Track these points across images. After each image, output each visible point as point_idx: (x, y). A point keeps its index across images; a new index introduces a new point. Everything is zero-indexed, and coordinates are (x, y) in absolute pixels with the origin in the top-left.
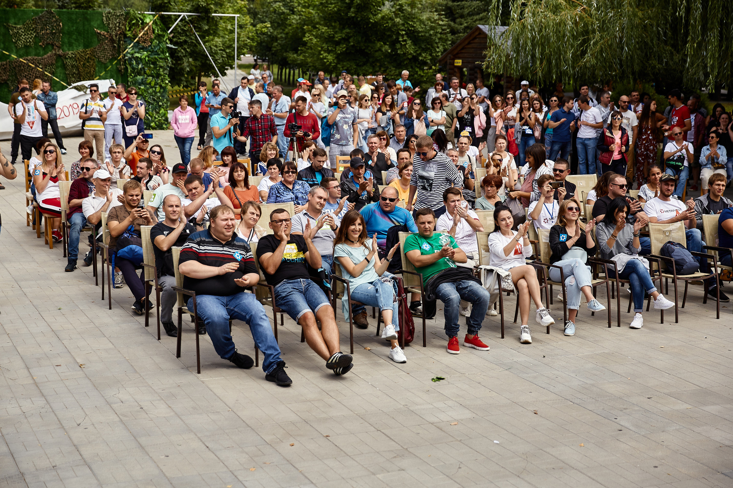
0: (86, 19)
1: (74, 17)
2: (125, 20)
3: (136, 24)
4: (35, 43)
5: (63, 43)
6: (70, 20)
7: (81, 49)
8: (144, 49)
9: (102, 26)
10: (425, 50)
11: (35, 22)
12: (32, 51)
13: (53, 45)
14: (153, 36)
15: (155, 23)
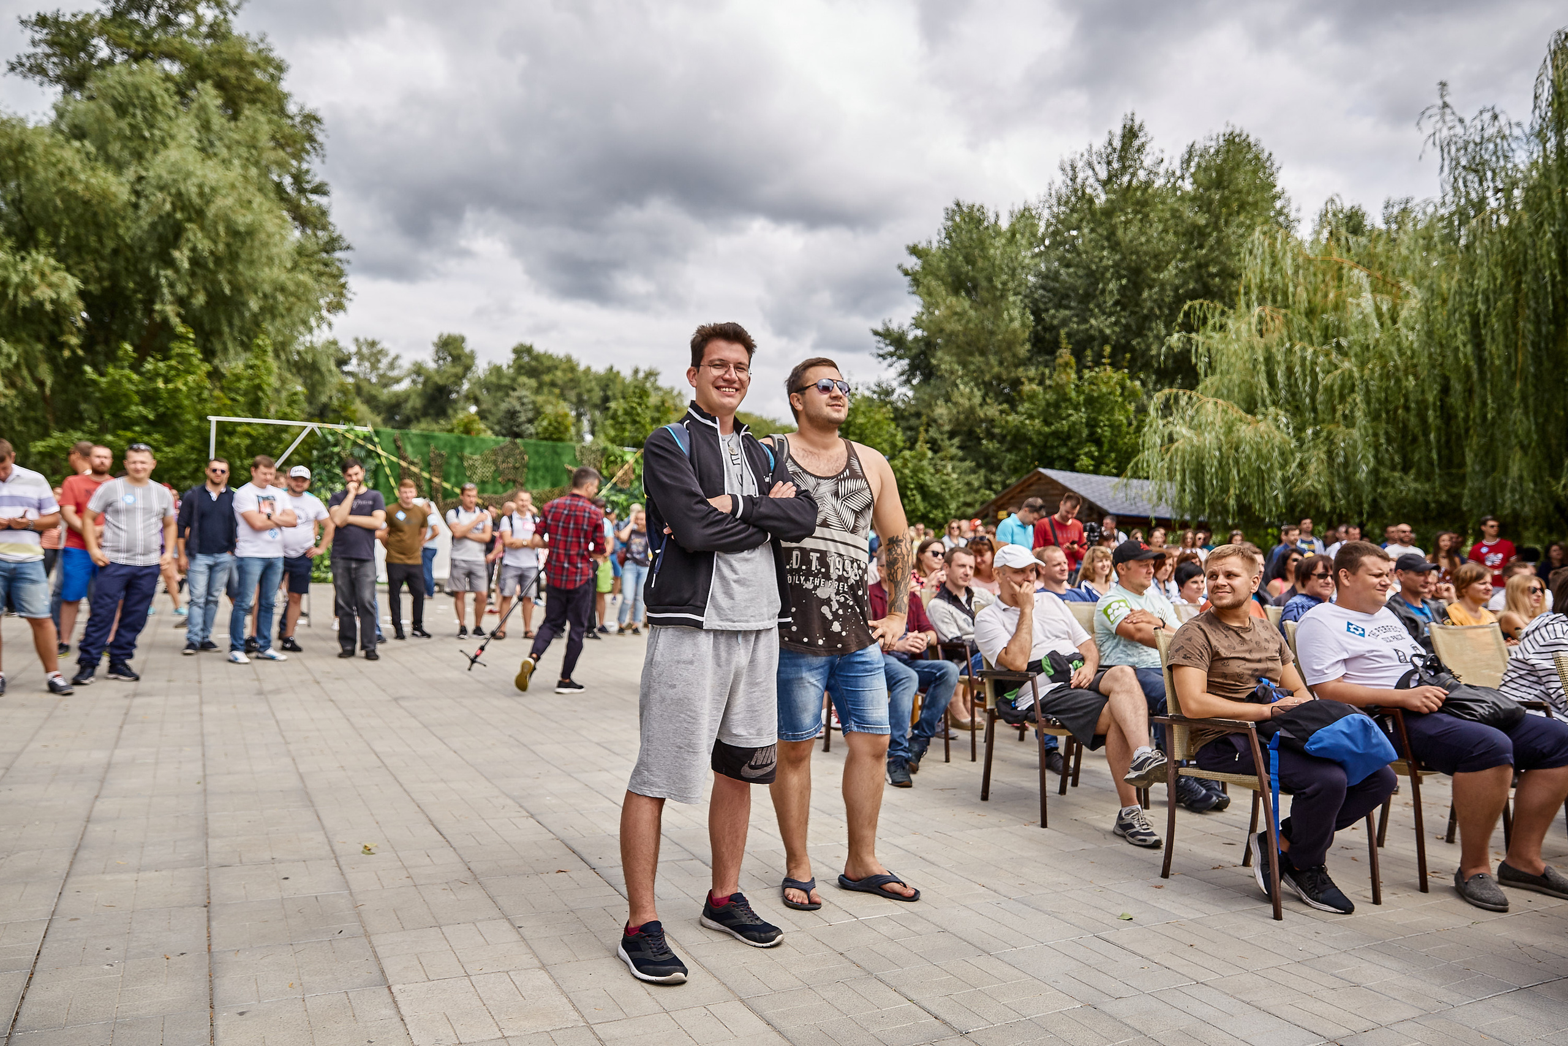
0: (556, 453)
1: (541, 449)
2: (602, 455)
3: (615, 462)
4: (494, 479)
5: (527, 480)
6: (537, 452)
7: (547, 488)
8: (621, 491)
9: (575, 462)
10: (936, 507)
11: (495, 453)
12: (489, 487)
13: (514, 482)
14: (633, 477)
15: (637, 461)
